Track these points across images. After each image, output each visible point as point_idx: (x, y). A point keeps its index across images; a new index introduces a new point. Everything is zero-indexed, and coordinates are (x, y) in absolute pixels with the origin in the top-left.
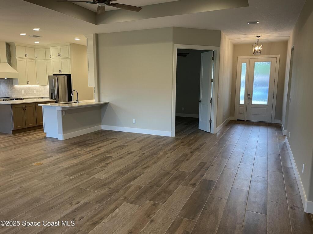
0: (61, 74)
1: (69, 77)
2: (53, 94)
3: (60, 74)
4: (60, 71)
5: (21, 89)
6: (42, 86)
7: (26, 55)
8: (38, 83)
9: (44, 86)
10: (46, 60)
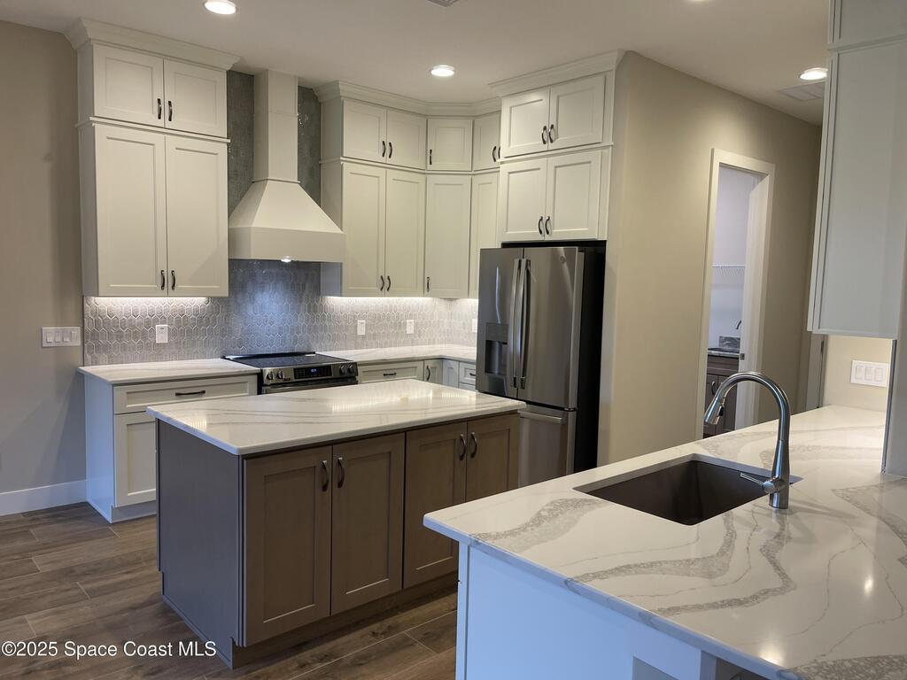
0: (547, 238)
1: (594, 253)
2: (497, 345)
3: (540, 238)
4: (544, 225)
5: (354, 317)
6: (443, 302)
7: (387, 149)
8: (427, 288)
9: (451, 300)
10: (474, 173)
